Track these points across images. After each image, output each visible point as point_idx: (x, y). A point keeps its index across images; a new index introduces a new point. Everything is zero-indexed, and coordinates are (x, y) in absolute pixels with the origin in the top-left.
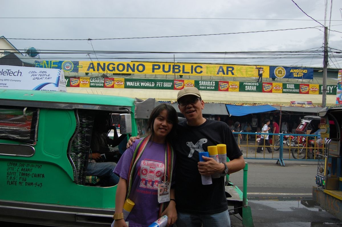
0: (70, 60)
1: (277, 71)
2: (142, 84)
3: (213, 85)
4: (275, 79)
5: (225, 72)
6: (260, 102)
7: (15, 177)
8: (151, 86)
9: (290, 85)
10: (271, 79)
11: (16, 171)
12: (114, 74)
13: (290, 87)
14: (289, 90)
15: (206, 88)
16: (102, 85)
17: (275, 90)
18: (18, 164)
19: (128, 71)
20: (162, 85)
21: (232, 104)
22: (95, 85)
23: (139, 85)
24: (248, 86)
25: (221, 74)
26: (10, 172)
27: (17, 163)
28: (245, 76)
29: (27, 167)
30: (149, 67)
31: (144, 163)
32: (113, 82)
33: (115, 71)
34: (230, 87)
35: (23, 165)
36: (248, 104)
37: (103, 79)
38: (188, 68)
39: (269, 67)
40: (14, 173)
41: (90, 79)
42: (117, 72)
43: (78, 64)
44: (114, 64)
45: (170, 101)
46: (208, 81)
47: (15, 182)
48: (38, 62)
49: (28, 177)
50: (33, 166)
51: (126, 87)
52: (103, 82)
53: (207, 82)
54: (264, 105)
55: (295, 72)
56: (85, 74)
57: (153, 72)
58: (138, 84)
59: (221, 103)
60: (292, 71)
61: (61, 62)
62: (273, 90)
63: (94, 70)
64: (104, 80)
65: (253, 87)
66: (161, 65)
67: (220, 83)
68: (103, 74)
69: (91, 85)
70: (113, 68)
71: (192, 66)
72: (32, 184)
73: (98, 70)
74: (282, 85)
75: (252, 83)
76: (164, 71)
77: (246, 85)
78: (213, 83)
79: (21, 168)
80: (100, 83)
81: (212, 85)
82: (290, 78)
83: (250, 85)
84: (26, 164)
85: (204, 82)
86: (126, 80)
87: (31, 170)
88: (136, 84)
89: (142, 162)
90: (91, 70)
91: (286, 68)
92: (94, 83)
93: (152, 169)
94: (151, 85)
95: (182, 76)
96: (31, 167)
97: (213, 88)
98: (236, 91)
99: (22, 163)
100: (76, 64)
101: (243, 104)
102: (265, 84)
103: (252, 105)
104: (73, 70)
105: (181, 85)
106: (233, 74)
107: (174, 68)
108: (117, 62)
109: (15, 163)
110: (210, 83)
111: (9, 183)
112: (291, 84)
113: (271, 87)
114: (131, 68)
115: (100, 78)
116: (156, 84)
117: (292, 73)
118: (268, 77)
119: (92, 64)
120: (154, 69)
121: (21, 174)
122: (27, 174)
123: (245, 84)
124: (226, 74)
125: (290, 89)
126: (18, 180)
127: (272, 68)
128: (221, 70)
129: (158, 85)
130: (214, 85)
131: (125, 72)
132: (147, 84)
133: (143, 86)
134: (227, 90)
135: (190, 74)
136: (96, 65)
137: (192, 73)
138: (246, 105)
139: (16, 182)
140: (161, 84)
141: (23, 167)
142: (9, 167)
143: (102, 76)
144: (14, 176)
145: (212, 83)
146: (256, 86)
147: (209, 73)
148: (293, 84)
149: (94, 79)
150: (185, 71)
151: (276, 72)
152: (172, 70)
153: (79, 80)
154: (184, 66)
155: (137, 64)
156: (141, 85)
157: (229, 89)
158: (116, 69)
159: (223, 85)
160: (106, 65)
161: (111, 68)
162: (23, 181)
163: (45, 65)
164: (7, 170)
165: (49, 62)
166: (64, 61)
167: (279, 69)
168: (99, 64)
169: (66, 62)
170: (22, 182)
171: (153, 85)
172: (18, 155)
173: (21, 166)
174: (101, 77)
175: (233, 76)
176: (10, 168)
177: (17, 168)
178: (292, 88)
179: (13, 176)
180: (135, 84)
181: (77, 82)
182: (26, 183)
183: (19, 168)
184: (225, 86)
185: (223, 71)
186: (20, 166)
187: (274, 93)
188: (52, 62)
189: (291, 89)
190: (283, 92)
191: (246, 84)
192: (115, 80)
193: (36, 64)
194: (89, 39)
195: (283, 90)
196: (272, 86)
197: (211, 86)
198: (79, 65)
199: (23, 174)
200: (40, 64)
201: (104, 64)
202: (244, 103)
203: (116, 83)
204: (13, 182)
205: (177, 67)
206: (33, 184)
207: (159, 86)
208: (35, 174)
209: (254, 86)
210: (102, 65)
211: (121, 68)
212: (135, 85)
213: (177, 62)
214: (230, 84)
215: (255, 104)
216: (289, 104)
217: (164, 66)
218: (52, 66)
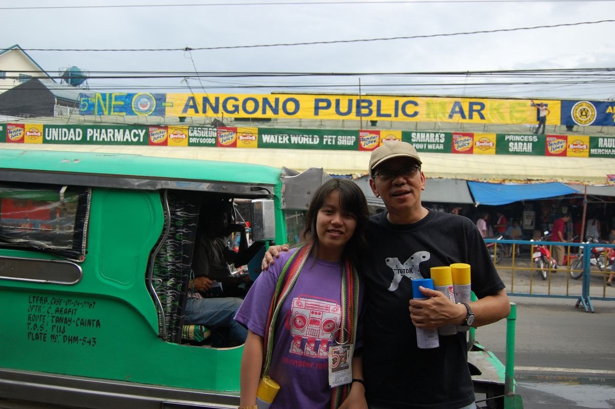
0: (147, 92)
1: (577, 110)
2: (294, 139)
3: (441, 141)
4: (573, 127)
5: (467, 113)
6: (541, 176)
7: (43, 325)
8: (312, 143)
9: (606, 140)
10: (564, 128)
11: (46, 314)
12: (236, 119)
13: (605, 144)
14: (603, 150)
15: (425, 148)
16: (213, 141)
17: (574, 150)
18: (49, 299)
19: (264, 112)
20: (334, 141)
21: (480, 181)
22: (199, 141)
23: (288, 142)
24: (514, 142)
25: (457, 117)
26: (34, 315)
27: (47, 298)
28: (509, 122)
29: (66, 305)
30: (307, 103)
31: (298, 303)
32: (234, 136)
33: (238, 113)
34: (475, 144)
35: (59, 302)
36: (515, 180)
37: (215, 129)
38: (388, 106)
39: (560, 102)
40: (42, 318)
41: (189, 129)
42: (242, 114)
43: (165, 99)
44: (236, 100)
45: (351, 175)
46: (430, 133)
47: (42, 335)
48: (86, 96)
49: (69, 325)
50: (78, 304)
51: (262, 145)
52: (216, 136)
53: (428, 134)
54: (548, 183)
56: (179, 119)
57: (316, 113)
58: (285, 139)
59: (458, 177)
60: (609, 110)
61: (130, 96)
62: (568, 150)
63: (197, 111)
64: (217, 131)
65: (525, 144)
66: (333, 100)
67: (454, 136)
68: (215, 119)
69: (191, 142)
70: (234, 106)
71: (397, 102)
72: (76, 339)
73: (204, 111)
74: (588, 141)
75: (524, 135)
76: (338, 112)
77: (511, 141)
78: (441, 137)
79: (54, 307)
80: (209, 137)
81: (438, 141)
82: (606, 125)
83: (520, 141)
84: (66, 299)
85: (422, 134)
86: (262, 132)
87: (74, 311)
88: (282, 140)
89: (295, 300)
90: (191, 111)
91: (597, 104)
92: (198, 137)
93: (314, 315)
94: (313, 141)
95: (376, 122)
96: (74, 306)
97: (442, 147)
98: (490, 153)
99: (57, 298)
100: (161, 99)
101: (504, 181)
102: (551, 139)
103: (524, 182)
104: (155, 111)
105: (375, 141)
106: (482, 117)
107: (358, 107)
108: (242, 95)
109: (44, 296)
110: (433, 137)
111: (31, 336)
112: (607, 138)
113: (564, 145)
114: (271, 106)
115: (209, 128)
116: (321, 139)
117: (610, 114)
118: (558, 123)
119: (193, 98)
120: (317, 108)
121: (54, 319)
122: (66, 319)
123: (508, 139)
124: (467, 116)
125: (605, 148)
126: (48, 330)
127: (567, 105)
128: (457, 109)
129: (327, 142)
130: (443, 141)
131: (259, 114)
132: (305, 140)
133: (296, 142)
134: (470, 151)
135: (393, 118)
136: (200, 102)
137: (396, 115)
138: (511, 183)
139: (45, 334)
140: (332, 138)
141: (60, 304)
142: (32, 305)
143: (212, 124)
144: (41, 323)
145: (439, 136)
146: (533, 142)
147: (432, 116)
148: (613, 138)
149: (197, 129)
150: (382, 112)
151: (576, 113)
152: (354, 109)
153: (167, 132)
154: (379, 103)
155: (282, 98)
156: (293, 142)
157: (475, 150)
158: (240, 108)
159: (461, 142)
160: (221, 101)
161: (230, 107)
162: (59, 334)
163: (99, 101)
164: (29, 311)
165: (108, 95)
166: (136, 94)
167: (581, 105)
168: (206, 100)
169: (140, 95)
170: (57, 335)
171: (316, 142)
172: (49, 281)
173: (55, 303)
174: (210, 126)
175: (483, 121)
176: (34, 306)
177: (47, 306)
178: (610, 146)
179: (39, 323)
180: (280, 138)
181: (163, 136)
182: (64, 336)
183: (50, 307)
184: (466, 142)
185: (462, 112)
186: (53, 302)
187: (571, 158)
188: (113, 96)
189: (608, 148)
190: (591, 156)
191: (511, 138)
192: (238, 131)
193: (82, 99)
194: (187, 49)
195: (590, 152)
196: (567, 142)
197: (436, 143)
198: (167, 100)
199: (59, 320)
200: (90, 99)
201: (217, 99)
202: (506, 178)
203: (241, 138)
204: (40, 335)
205: (365, 104)
206: (79, 339)
207: (329, 143)
208: (83, 319)
209: (527, 142)
210: (213, 101)
211: (250, 106)
212: (280, 142)
213: (365, 94)
214: (476, 138)
215: (530, 180)
216: (604, 181)
217: (338, 102)
218: (113, 103)
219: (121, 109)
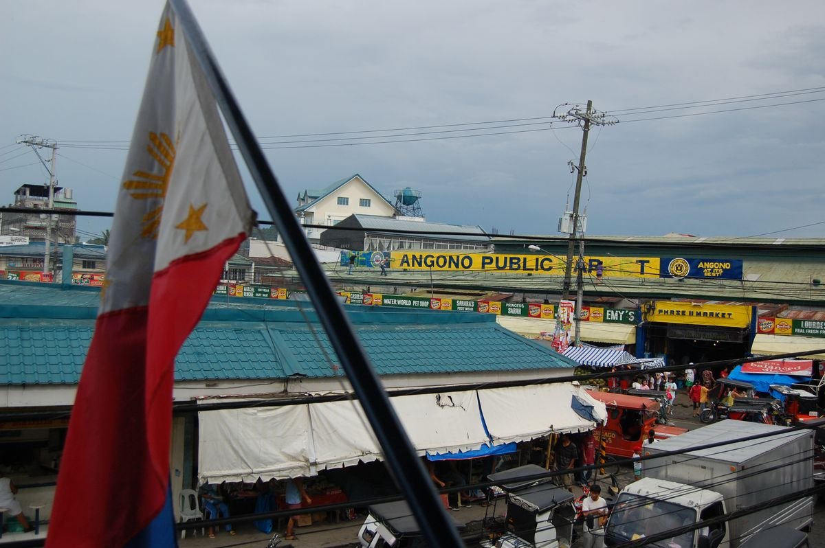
1: (673, 265)
15: (464, 310)
17: (545, 314)
19: (450, 266)
23: (396, 304)
24: (511, 308)
37: (363, 295)
44: (432, 257)
48: (344, 253)
52: (363, 298)
53: (465, 302)
55: (707, 268)
57: (483, 267)
60: (701, 265)
61: (369, 254)
63: (408, 265)
65: (517, 309)
66: (494, 257)
67: (479, 303)
69: (351, 301)
70: (431, 261)
71: (537, 259)
73: (413, 266)
75: (516, 304)
76: (497, 266)
80: (360, 300)
82: (698, 278)
83: (515, 307)
85: (462, 301)
88: (393, 302)
90: (405, 264)
92: (354, 299)
97: (472, 309)
102: (532, 306)
107: (511, 263)
110: (468, 303)
113: (539, 310)
114: (454, 262)
115: (360, 294)
117: (702, 269)
119: (406, 256)
120: (484, 264)
136: (410, 257)
145: (471, 303)
146: (521, 308)
149: (354, 295)
150: (527, 267)
151: (672, 268)
152: (508, 264)
154: (525, 259)
155: (461, 256)
158: (435, 263)
159: (483, 307)
161: (429, 263)
167: (677, 262)
168: (414, 257)
184: (485, 307)
187: (541, 319)
193: (342, 256)
196: (542, 309)
197: (469, 307)
198: (391, 257)
201: (421, 256)
205: (516, 261)
210: (418, 257)
211: (441, 261)
217: (497, 258)
218: (360, 258)
219: (363, 263)
